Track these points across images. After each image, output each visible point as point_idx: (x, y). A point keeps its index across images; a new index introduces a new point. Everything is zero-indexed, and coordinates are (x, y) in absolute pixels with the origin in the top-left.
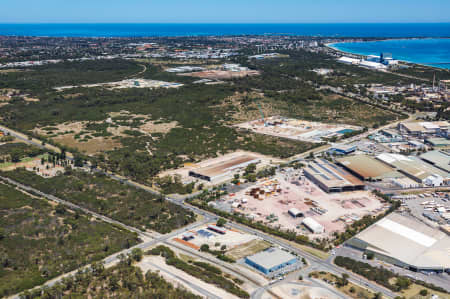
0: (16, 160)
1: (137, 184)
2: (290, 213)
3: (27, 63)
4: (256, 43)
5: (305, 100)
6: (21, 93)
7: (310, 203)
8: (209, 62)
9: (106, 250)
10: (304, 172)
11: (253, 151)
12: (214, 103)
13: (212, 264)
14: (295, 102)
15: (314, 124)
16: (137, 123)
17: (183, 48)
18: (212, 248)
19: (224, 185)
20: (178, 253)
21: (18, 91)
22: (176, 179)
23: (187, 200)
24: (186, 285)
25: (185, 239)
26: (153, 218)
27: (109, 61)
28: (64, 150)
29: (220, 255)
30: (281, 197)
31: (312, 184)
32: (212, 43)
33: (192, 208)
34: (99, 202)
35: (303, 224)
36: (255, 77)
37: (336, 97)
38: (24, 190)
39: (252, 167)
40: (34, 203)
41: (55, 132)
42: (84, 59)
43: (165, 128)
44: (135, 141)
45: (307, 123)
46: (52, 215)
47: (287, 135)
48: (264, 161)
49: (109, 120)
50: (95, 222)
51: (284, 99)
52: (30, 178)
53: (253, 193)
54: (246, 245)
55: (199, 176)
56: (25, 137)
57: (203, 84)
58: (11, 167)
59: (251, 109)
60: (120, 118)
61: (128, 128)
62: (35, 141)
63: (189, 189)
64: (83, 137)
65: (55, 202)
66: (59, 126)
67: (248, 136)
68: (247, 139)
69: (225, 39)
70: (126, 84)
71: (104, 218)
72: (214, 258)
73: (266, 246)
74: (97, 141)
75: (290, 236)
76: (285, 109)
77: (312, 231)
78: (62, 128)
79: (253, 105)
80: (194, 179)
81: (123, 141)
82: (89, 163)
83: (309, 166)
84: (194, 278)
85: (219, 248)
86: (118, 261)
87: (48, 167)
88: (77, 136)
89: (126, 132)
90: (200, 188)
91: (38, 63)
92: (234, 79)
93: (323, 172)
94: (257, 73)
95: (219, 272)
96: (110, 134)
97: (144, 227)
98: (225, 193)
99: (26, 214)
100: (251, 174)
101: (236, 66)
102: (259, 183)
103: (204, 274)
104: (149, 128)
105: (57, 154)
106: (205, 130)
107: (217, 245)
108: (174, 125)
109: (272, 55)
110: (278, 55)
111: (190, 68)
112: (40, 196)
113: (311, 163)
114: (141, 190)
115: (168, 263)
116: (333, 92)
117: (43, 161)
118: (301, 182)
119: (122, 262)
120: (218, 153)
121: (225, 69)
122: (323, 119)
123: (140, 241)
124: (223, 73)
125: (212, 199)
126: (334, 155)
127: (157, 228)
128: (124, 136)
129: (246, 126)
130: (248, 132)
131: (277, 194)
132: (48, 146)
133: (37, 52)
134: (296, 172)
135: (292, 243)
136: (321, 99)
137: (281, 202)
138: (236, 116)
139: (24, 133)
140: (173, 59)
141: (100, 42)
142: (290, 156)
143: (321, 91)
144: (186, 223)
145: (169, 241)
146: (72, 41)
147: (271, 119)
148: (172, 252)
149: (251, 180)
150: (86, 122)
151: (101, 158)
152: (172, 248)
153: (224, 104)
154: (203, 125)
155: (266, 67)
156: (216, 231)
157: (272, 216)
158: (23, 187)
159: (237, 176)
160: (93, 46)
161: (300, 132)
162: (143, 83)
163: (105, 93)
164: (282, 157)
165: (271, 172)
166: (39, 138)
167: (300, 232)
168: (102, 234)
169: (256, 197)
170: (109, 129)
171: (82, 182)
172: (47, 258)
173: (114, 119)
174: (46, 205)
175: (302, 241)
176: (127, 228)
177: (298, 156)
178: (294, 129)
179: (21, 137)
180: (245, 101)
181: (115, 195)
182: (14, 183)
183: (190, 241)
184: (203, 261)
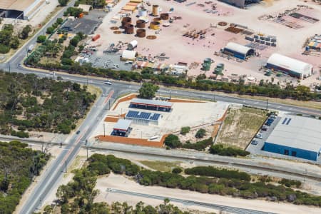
18: (184, 139)
19: (59, 22)
20: (136, 161)
25: (119, 133)
35: (269, 66)
73: (262, 117)
77: (296, 76)
85: (190, 137)
95: (245, 177)
107: (185, 131)
115: (144, 183)
125: (70, 51)
131: (166, 22)
156: (151, 107)
167: (282, 82)
169: (141, 34)
175: (303, 95)
183: (133, 137)
184: (196, 164)
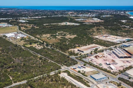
0: (31, 44)
1: (62, 52)
2: (106, 63)
3: (37, 17)
4: (104, 12)
5: (117, 30)
6: (34, 25)
7: (113, 61)
8: (88, 18)
9: (51, 70)
10: (113, 51)
11: (98, 44)
12: (88, 30)
13: (81, 76)
14: (113, 30)
15: (118, 37)
16: (65, 35)
17: (82, 13)
18: (81, 72)
19: (88, 54)
20: (71, 72)
21: (33, 25)
22: (73, 51)
23: (76, 58)
24: (72, 82)
25: (74, 69)
26: (66, 62)
27: (59, 17)
28: (44, 42)
29: (83, 74)
30: (105, 59)
31: (115, 55)
32: (90, 12)
33: (77, 60)
34: (51, 57)
35: (110, 67)
36: (102, 22)
37: (127, 29)
38: (32, 52)
39: (97, 49)
40: (34, 56)
41: (42, 37)
42: (53, 16)
43: (73, 37)
44: (64, 40)
45: (116, 37)
46: (38, 59)
47: (109, 40)
48: (101, 48)
49: (57, 34)
50: (49, 62)
51: (110, 29)
52: (34, 49)
53: (96, 57)
54: (92, 72)
55: (80, 51)
56: (34, 38)
57: (86, 24)
58: (29, 46)
59: (99, 32)
60: (60, 33)
61: (62, 36)
62: (36, 39)
63: (77, 54)
64: (49, 38)
65: (39, 56)
66: (43, 35)
67: (97, 40)
68: (97, 41)
69: (94, 11)
70: (64, 24)
71: (52, 61)
72: (81, 75)
73: (97, 73)
74: (53, 40)
75: (105, 70)
76: (110, 32)
77: (112, 69)
78: (44, 36)
79: (100, 31)
80: (79, 52)
81: (60, 40)
82: (50, 46)
83: (115, 50)
84: (75, 80)
85: (83, 72)
86: (54, 73)
87: (39, 46)
88: (48, 38)
89: (62, 37)
90: (80, 54)
91: (40, 17)
92: (95, 23)
93: (118, 52)
94: (103, 21)
95: (82, 79)
96: (57, 38)
97: (63, 64)
98: (87, 56)
99: (31, 59)
100: (96, 51)
101: (96, 19)
102: (98, 54)
103: (78, 79)
104: (68, 36)
105: (42, 43)
106: (84, 38)
107: (83, 71)
108: (75, 36)
109: (108, 16)
110: (110, 16)
111: (83, 19)
112: (36, 54)
113: (115, 49)
114: (63, 54)
115: (68, 75)
116: (126, 28)
117: (38, 45)
118: (111, 54)
119: (55, 74)
120: (87, 45)
121: (93, 20)
122: (122, 36)
123: (61, 68)
124: (92, 21)
125: (83, 58)
126: (123, 47)
127: (66, 65)
128: (61, 38)
129: (97, 37)
130: (97, 39)
131: (103, 57)
132: (40, 40)
133: (40, 14)
134: (110, 51)
135: (106, 72)
136: (122, 29)
137: (104, 60)
138: (94, 34)
139: (34, 37)
140: (78, 17)
141: (58, 11)
142: (109, 46)
143: (122, 27)
144: (75, 64)
145: (69, 69)
146: (50, 11)
147: (105, 35)
148: (70, 72)
149: (96, 53)
150: (51, 34)
151: (53, 44)
152: (70, 71)
153: (91, 30)
154: (84, 36)
155: (106, 19)
156: (83, 67)
157: (100, 64)
158: (32, 51)
159: (92, 52)
160: (56, 13)
161: (113, 39)
162: (68, 24)
163: (57, 26)
164: (106, 47)
165: (102, 51)
166: (38, 38)
167: (108, 69)
168: (51, 66)
169: (97, 58)
170: (57, 36)
171: (47, 51)
172: (35, 71)
173: (59, 34)
174: (37, 57)
175: (109, 72)
176: (58, 64)
177: (112, 47)
178: (112, 38)
179: (33, 38)
180: (98, 29)
181: (56, 55)
182: (29, 50)
183: (75, 70)
184: (78, 75)
